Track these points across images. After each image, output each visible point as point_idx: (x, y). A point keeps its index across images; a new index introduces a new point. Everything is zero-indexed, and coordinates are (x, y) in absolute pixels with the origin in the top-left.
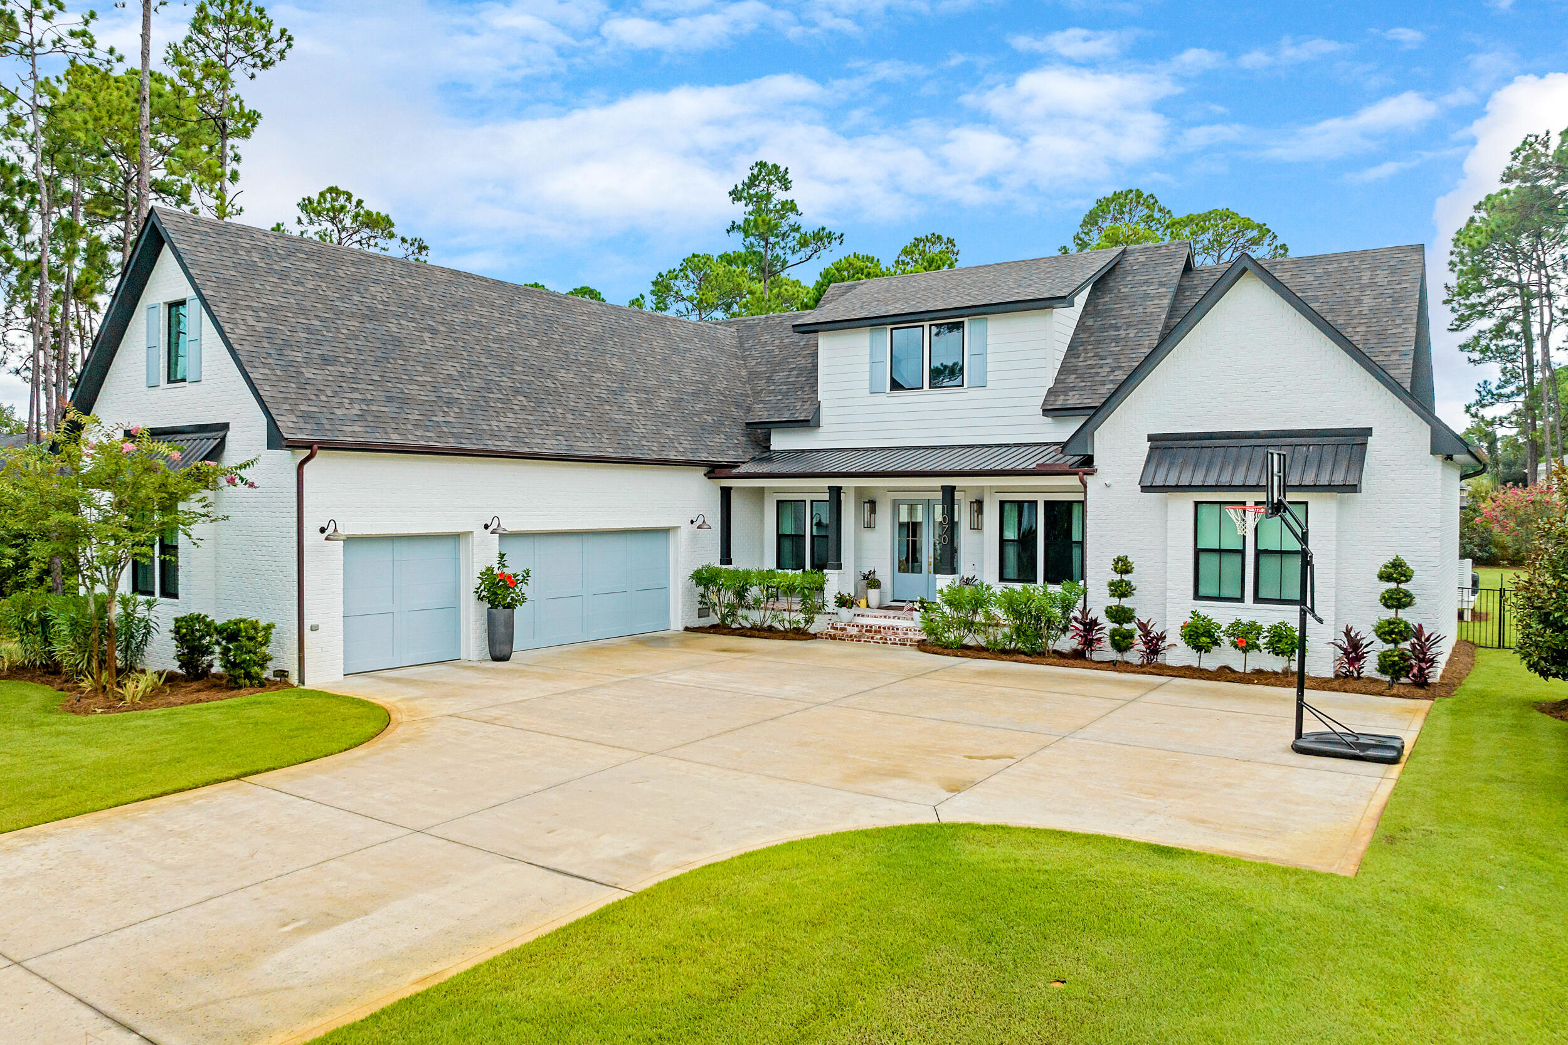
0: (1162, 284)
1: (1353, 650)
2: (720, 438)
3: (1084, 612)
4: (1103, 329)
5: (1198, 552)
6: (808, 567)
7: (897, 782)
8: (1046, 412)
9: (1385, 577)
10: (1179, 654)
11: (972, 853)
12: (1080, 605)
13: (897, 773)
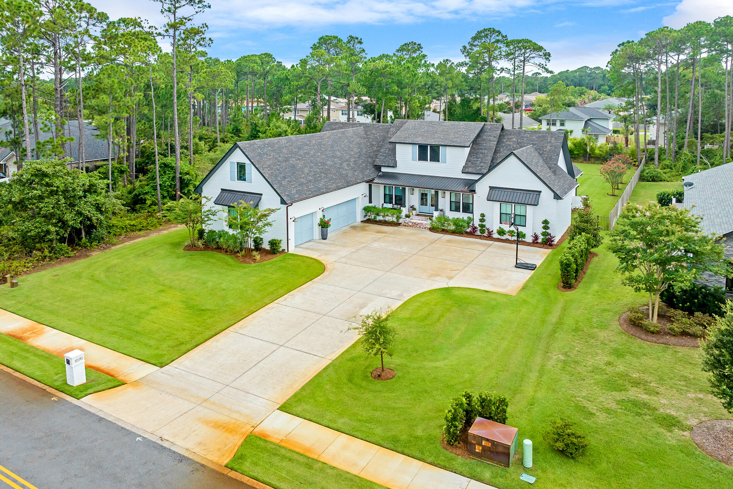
0: (494, 137)
1: (536, 237)
2: (368, 171)
3: (473, 224)
4: (478, 149)
5: (501, 214)
6: (394, 203)
7: (438, 277)
8: (463, 173)
9: (543, 223)
10: (496, 235)
11: (455, 293)
12: (472, 222)
13: (438, 275)
